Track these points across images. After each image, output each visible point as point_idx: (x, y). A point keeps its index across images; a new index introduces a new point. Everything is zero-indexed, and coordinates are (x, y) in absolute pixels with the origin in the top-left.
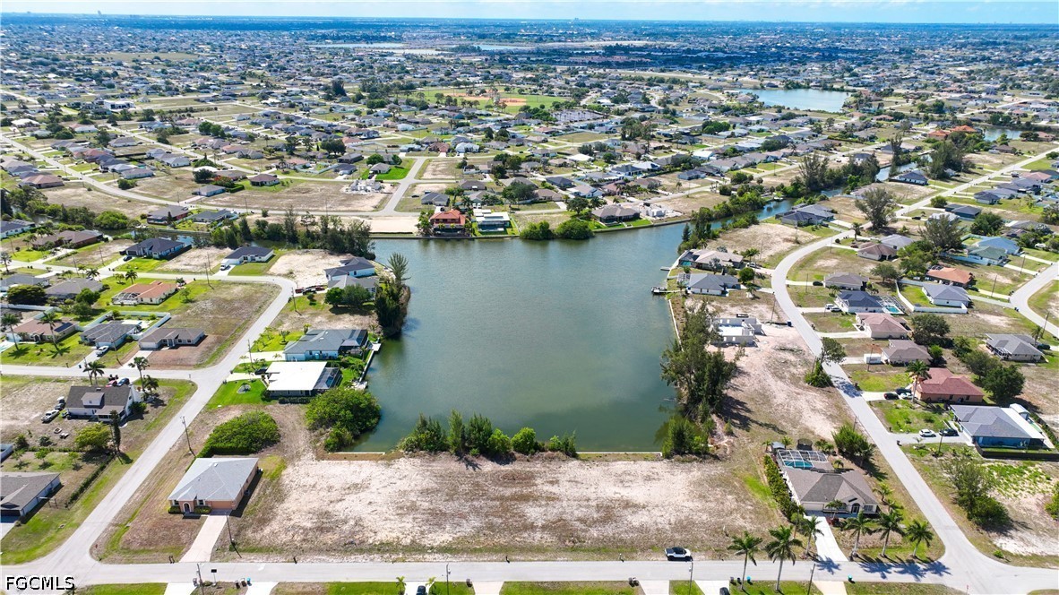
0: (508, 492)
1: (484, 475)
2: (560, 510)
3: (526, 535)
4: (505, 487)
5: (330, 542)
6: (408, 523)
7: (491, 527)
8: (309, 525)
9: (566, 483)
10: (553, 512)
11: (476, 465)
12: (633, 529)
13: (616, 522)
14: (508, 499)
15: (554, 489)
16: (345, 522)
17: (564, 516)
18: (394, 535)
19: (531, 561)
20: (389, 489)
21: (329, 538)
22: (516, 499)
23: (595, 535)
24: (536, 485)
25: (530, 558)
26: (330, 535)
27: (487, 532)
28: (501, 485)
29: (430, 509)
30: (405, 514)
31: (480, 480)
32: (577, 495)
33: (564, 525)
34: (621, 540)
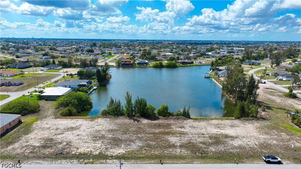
0: (157, 131)
1: (143, 124)
2: (189, 138)
3: (171, 150)
4: (155, 129)
5: (47, 153)
6: (99, 144)
7: (149, 146)
8: (38, 145)
9: (188, 128)
10: (185, 139)
11: (139, 121)
12: (235, 147)
13: (223, 144)
14: (157, 134)
15: (183, 130)
16: (61, 143)
17: (192, 141)
18: (89, 150)
19: (176, 163)
20: (91, 129)
21: (47, 151)
22: (162, 134)
23: (214, 150)
24: (172, 128)
25: (176, 162)
26: (49, 150)
27: (147, 148)
28: (153, 128)
29: (112, 138)
30: (97, 140)
31: (141, 126)
32: (196, 132)
33: (193, 145)
34: (231, 153)
